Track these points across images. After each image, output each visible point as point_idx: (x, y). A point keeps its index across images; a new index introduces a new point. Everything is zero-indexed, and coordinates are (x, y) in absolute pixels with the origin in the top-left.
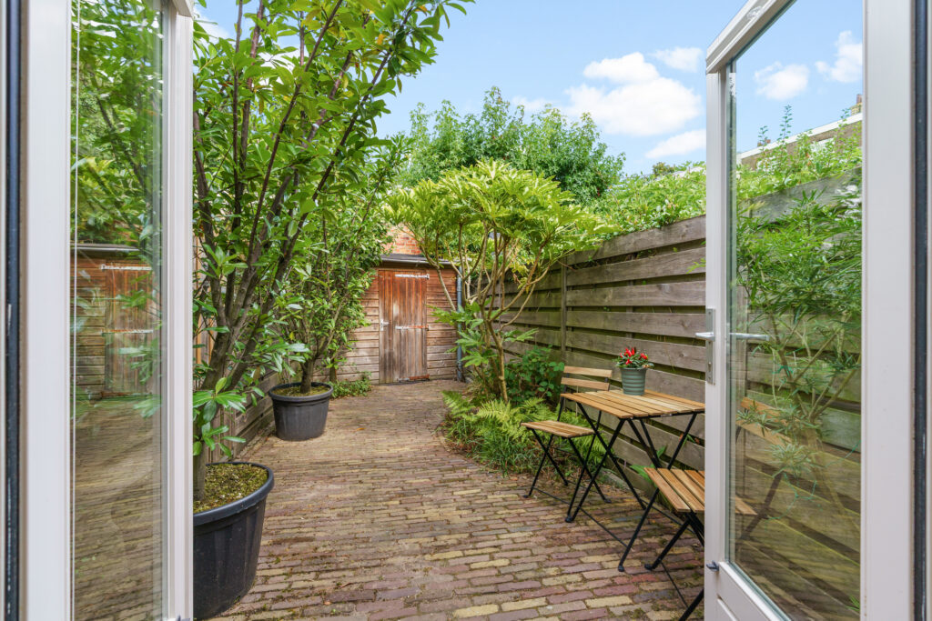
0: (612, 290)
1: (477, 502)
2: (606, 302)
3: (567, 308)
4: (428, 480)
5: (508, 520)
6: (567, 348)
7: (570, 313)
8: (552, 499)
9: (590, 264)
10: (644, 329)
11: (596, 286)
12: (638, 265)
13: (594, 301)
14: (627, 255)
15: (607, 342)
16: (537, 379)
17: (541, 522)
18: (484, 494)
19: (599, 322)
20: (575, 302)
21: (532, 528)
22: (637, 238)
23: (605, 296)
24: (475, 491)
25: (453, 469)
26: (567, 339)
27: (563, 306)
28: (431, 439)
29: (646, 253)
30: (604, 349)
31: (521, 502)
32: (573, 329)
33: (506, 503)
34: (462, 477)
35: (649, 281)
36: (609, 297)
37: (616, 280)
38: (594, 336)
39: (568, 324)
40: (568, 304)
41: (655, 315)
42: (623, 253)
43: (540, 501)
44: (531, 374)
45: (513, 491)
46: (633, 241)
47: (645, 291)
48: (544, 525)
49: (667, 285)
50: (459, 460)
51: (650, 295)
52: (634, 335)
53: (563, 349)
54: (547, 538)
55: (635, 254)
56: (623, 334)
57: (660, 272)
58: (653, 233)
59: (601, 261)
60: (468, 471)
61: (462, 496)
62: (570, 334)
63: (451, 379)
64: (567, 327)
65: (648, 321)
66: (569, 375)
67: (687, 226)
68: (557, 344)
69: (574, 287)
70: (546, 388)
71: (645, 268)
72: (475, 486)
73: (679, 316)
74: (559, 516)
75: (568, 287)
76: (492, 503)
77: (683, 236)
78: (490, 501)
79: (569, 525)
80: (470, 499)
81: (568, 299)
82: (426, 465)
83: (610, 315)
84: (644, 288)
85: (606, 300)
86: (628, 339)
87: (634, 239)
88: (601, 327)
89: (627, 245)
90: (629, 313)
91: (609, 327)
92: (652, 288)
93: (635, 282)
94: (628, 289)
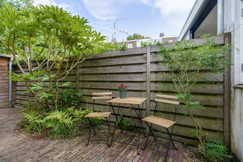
0: (101, 68)
1: (69, 157)
2: (98, 72)
3: (80, 74)
4: (31, 159)
5: (90, 158)
6: (80, 88)
7: (81, 76)
8: (96, 142)
9: (91, 60)
10: (114, 80)
11: (93, 67)
12: (112, 60)
13: (93, 72)
14: (107, 57)
15: (99, 85)
16: (69, 100)
17: (101, 152)
18: (69, 152)
19: (96, 78)
20: (84, 72)
21: (102, 156)
22: (112, 52)
23: (98, 70)
24: (63, 153)
25: (42, 147)
26: (80, 85)
27: (78, 74)
28: (15, 138)
29: (115, 57)
30: (98, 87)
31: (87, 148)
32: (82, 81)
33: (82, 151)
34: (50, 149)
35: (116, 65)
36: (100, 70)
37: (103, 65)
38: (92, 83)
39: (80, 80)
40: (80, 73)
41: (119, 75)
42: (106, 57)
43: (93, 144)
44: (67, 98)
45: (80, 145)
46: (110, 53)
47: (115, 68)
48: (104, 153)
49: (123, 67)
50: (41, 142)
51: (117, 69)
52: (110, 82)
53: (78, 88)
54: (110, 157)
55: (111, 58)
56: (106, 82)
57: (121, 63)
58: (118, 52)
59: (95, 59)
60: (51, 145)
61: (59, 158)
62: (81, 83)
63: (6, 107)
64: (80, 81)
65: (116, 77)
66: (94, 96)
67: (130, 50)
68: (74, 87)
69: (82, 67)
70: (74, 102)
71: (115, 62)
72: (61, 151)
73: (128, 75)
74: (105, 147)
75: (80, 67)
76: (76, 154)
77: (129, 53)
78: (75, 154)
79: (111, 148)
80: (65, 157)
81: (80, 71)
82: (23, 152)
83: (100, 76)
84: (115, 67)
85: (99, 71)
86: (108, 83)
87: (111, 52)
88: (96, 80)
89: (108, 54)
90: (108, 75)
91: (99, 80)
92: (118, 67)
93: (110, 66)
94: (108, 68)
